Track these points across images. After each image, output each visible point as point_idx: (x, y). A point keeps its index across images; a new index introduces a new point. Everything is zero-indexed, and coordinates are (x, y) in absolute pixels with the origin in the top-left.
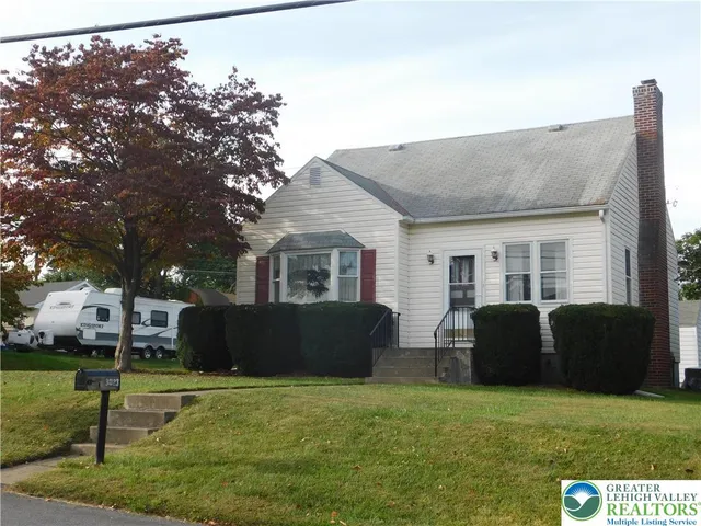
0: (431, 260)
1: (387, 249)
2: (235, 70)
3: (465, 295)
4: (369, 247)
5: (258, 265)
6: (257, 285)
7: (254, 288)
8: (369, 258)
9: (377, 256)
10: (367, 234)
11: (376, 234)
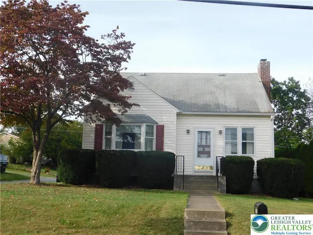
0: (188, 132)
1: (170, 126)
2: (118, 28)
3: (204, 149)
4: (160, 123)
5: (96, 128)
6: (95, 139)
7: (93, 140)
8: (161, 129)
9: (165, 128)
10: (159, 117)
11: (164, 117)
